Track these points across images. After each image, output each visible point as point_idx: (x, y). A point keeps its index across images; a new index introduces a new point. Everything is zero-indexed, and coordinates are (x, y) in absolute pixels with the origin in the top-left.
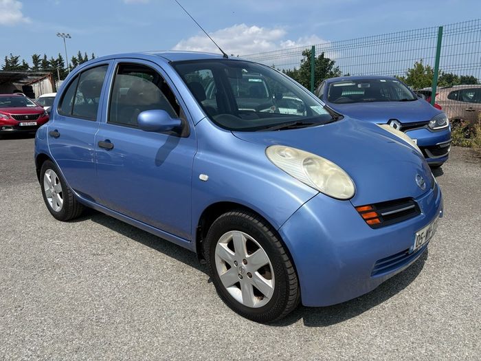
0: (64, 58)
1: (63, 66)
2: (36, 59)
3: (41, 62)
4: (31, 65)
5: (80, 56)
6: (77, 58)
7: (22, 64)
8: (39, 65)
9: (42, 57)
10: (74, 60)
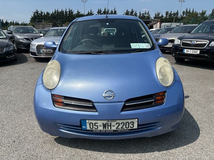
0: (179, 12)
1: (178, 15)
2: (167, 13)
3: (169, 14)
4: (165, 16)
5: (187, 10)
6: (186, 11)
7: (161, 16)
8: (168, 16)
9: (170, 12)
10: (184, 13)
